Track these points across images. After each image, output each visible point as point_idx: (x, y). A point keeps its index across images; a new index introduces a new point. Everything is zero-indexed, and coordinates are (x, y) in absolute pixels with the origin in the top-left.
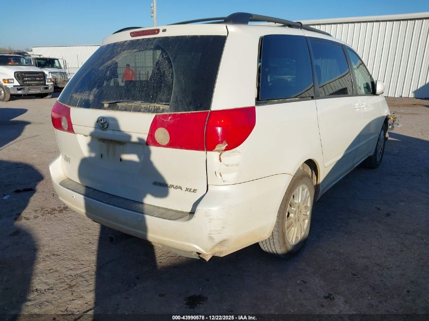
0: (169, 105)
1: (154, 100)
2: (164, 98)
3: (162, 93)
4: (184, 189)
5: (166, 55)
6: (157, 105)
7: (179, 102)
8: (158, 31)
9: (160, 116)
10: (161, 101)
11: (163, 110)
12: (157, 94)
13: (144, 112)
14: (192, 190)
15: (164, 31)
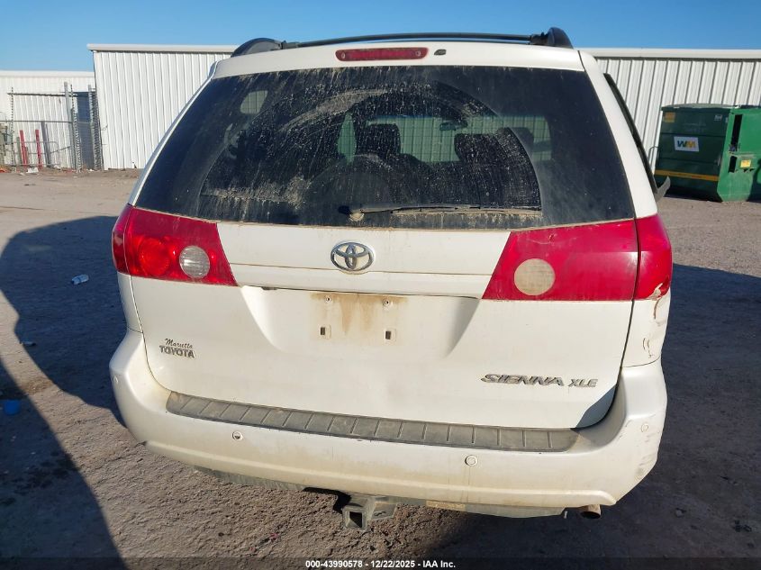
0: (539, 210)
1: (497, 200)
2: (522, 194)
3: (511, 185)
4: (567, 381)
5: (478, 103)
6: (511, 212)
7: (563, 203)
8: (424, 52)
9: (524, 234)
10: (517, 203)
11: (529, 222)
12: (500, 188)
13: (477, 227)
14: (586, 383)
15: (440, 52)
